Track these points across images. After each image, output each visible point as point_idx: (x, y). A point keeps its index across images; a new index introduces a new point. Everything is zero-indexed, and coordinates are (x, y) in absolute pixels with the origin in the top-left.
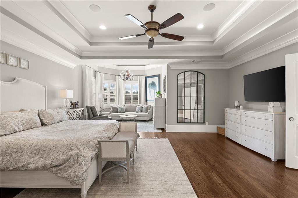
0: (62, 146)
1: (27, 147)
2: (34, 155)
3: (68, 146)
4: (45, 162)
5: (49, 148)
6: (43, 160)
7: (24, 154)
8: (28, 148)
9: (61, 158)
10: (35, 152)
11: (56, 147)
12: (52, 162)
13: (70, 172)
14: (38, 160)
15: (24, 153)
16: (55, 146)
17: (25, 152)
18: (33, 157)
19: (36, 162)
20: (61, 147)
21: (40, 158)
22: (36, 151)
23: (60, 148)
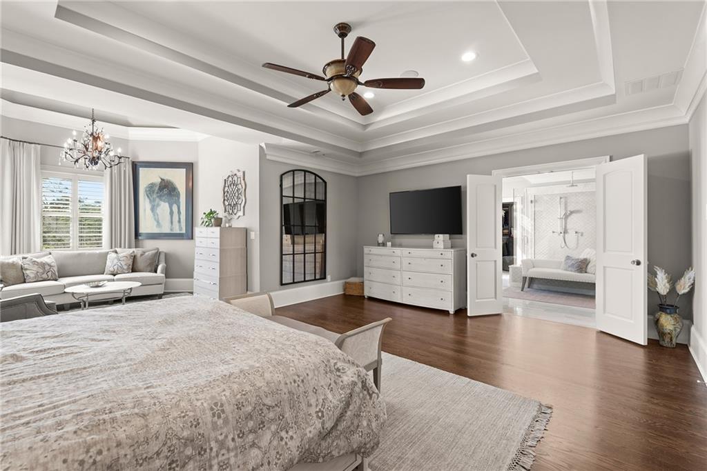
0: (314, 370)
1: (210, 426)
2: (251, 437)
3: (326, 365)
4: (306, 434)
5: (286, 390)
6: (290, 433)
7: (213, 454)
8: (214, 424)
9: (335, 402)
10: (251, 424)
11: (303, 381)
12: (323, 423)
13: (368, 424)
14: (275, 443)
15: (211, 449)
16: (296, 378)
17: (213, 444)
18: (253, 445)
19: (275, 452)
20: (315, 375)
21: (275, 434)
22: (251, 419)
23: (312, 379)
